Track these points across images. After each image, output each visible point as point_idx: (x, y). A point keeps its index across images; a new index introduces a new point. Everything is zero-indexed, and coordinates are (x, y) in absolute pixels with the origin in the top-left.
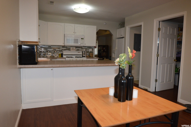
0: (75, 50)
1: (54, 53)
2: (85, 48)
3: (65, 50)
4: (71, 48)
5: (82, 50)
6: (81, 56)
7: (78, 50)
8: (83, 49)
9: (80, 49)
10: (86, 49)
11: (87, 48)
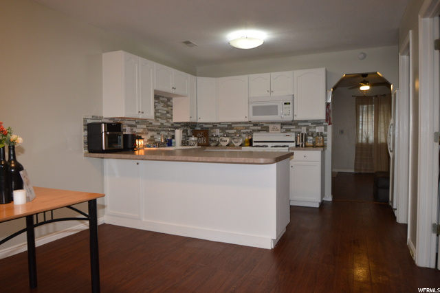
0: (279, 132)
1: (234, 139)
2: (304, 126)
3: (259, 131)
4: (271, 127)
5: (298, 130)
6: (294, 144)
7: (288, 130)
8: (299, 127)
9: (294, 127)
10: (308, 128)
11: (310, 124)
